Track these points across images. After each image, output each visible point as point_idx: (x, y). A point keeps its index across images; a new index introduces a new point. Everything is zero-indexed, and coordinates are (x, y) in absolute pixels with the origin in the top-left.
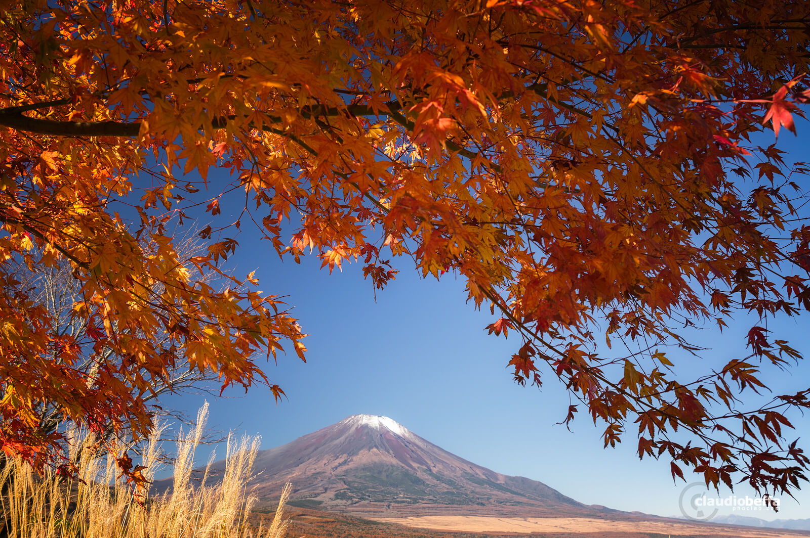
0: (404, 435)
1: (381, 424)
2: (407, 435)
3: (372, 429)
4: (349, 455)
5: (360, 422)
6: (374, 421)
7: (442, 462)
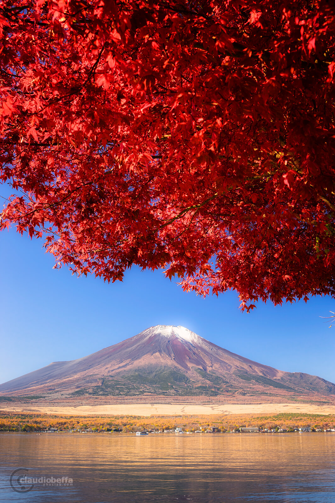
0: (193, 341)
1: (173, 333)
2: (196, 341)
3: (163, 338)
4: (133, 360)
5: (154, 332)
6: (166, 331)
7: (221, 362)
